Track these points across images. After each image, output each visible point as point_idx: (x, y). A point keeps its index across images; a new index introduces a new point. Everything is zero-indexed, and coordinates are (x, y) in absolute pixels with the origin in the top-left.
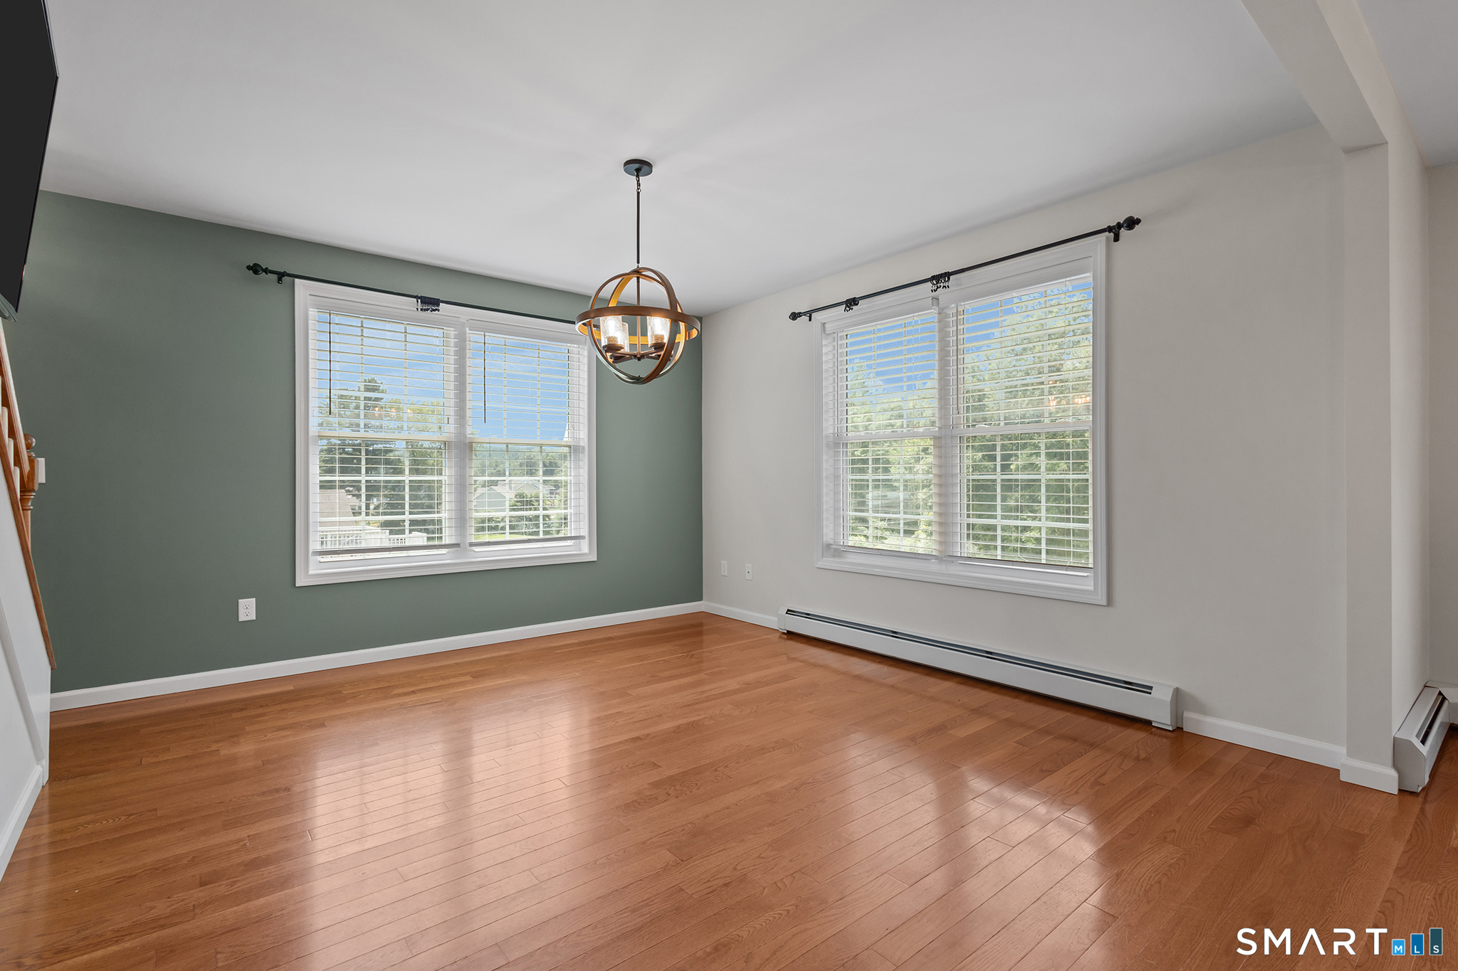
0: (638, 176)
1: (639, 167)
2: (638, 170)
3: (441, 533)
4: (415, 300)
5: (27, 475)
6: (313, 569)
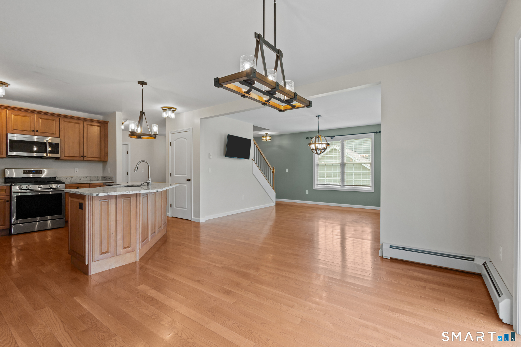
0: (319, 117)
5: (273, 171)
6: (316, 187)
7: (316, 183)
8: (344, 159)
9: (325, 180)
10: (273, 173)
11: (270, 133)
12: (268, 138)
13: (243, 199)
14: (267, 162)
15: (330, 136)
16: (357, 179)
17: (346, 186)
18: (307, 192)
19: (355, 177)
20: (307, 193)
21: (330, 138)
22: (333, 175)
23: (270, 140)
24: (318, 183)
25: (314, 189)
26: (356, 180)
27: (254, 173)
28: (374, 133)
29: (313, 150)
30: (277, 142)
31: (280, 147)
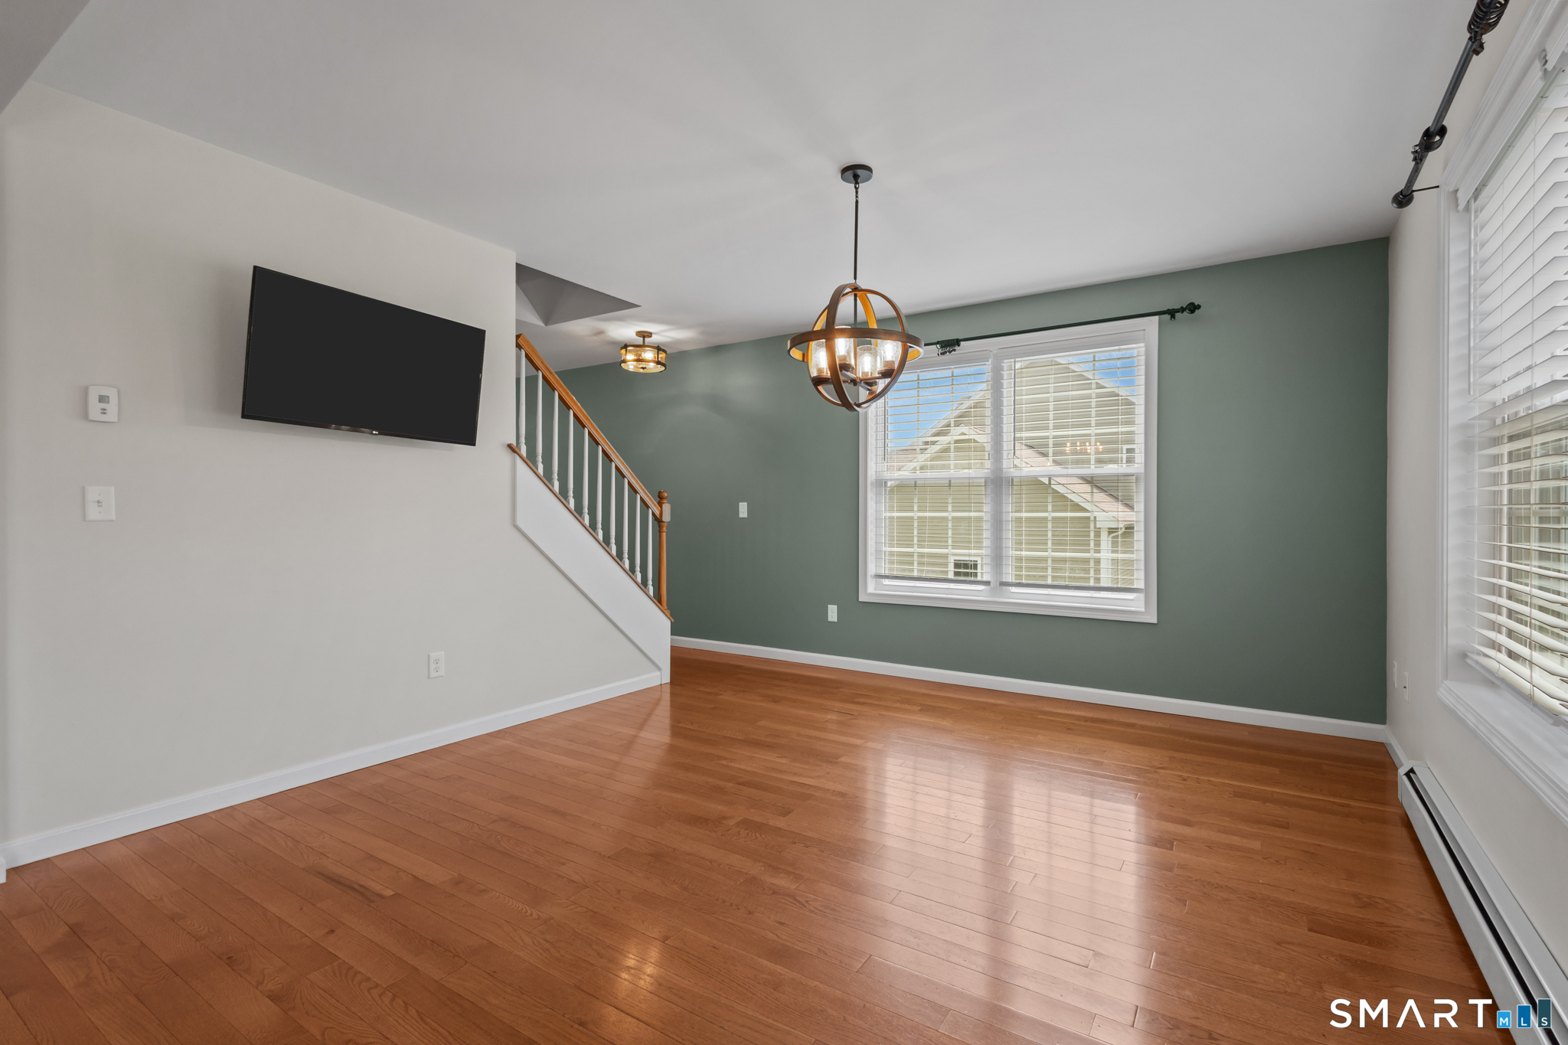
0: (857, 183)
1: (855, 173)
2: (856, 177)
3: (976, 569)
4: (935, 346)
5: (657, 513)
6: (871, 589)
7: (872, 569)
8: (1005, 454)
9: (916, 558)
10: (658, 520)
11: (662, 334)
12: (649, 355)
13: (433, 674)
14: (617, 468)
15: (938, 343)
16: (1068, 555)
17: (1014, 589)
18: (833, 613)
19: (1059, 544)
20: (830, 619)
21: (935, 349)
22: (950, 532)
23: (658, 363)
24: (882, 572)
25: (862, 598)
26: (1064, 560)
27: (519, 523)
28: (1157, 317)
29: (818, 381)
30: (701, 379)
31: (717, 403)
